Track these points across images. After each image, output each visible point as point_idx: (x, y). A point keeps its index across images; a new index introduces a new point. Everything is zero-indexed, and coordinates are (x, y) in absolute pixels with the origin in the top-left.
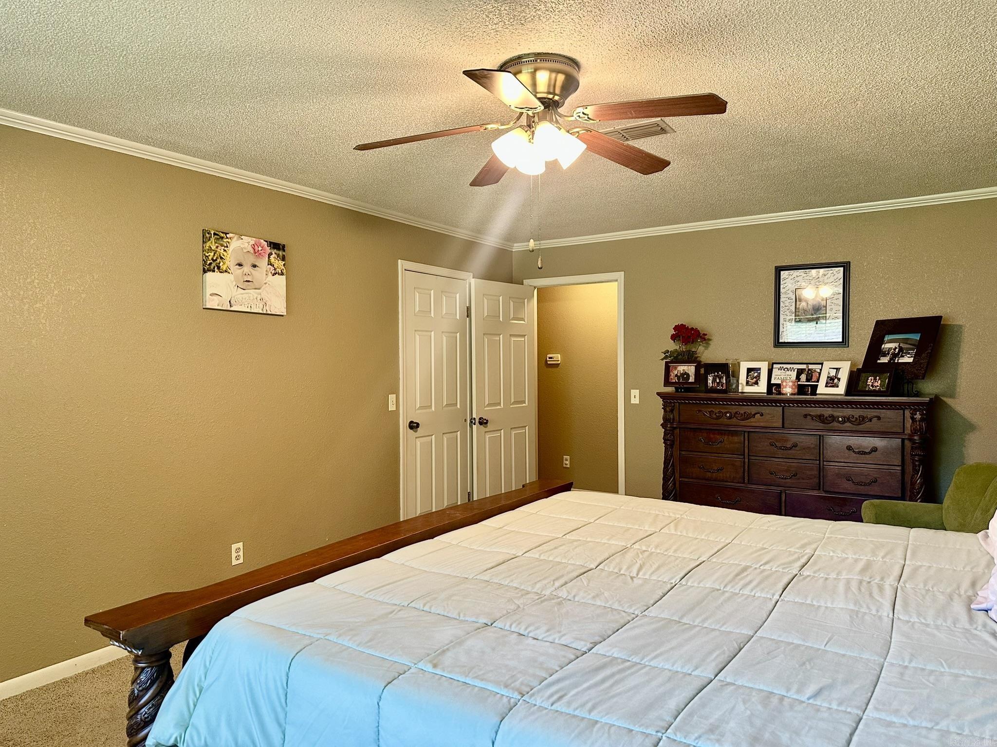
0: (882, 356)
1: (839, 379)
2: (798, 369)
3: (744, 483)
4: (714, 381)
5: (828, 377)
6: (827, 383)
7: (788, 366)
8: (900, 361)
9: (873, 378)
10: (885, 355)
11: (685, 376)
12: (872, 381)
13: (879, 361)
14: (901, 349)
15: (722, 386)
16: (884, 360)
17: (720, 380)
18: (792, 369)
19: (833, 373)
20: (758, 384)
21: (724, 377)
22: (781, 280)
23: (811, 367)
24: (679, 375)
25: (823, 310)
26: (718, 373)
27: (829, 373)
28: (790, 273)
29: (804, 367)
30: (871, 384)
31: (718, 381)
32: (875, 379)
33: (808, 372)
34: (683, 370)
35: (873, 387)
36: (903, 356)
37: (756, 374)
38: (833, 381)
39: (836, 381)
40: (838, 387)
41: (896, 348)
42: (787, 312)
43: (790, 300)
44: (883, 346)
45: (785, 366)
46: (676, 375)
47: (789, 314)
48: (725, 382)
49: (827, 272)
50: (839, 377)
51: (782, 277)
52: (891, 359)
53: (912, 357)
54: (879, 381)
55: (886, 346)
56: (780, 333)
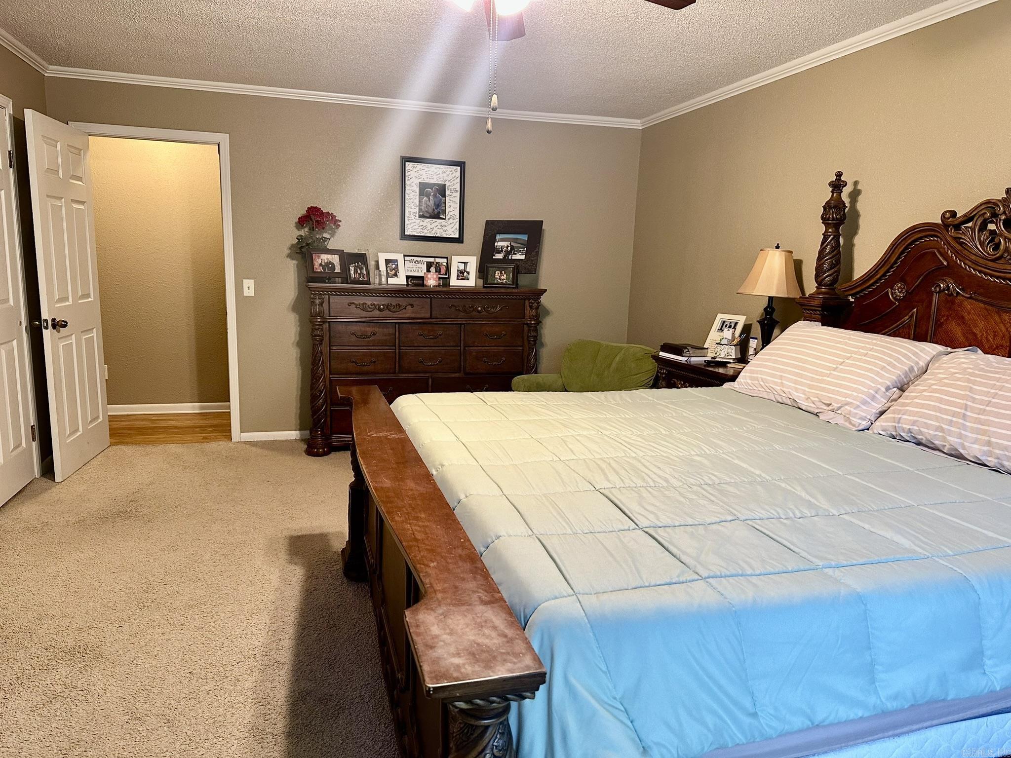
0: (496, 253)
1: (468, 273)
2: (427, 262)
3: (394, 373)
4: (355, 272)
5: (458, 271)
6: (458, 276)
7: (418, 259)
8: (513, 258)
9: (499, 272)
10: (499, 252)
11: (330, 266)
12: (499, 275)
13: (494, 257)
14: (513, 248)
15: (364, 277)
16: (499, 256)
17: (361, 271)
18: (422, 262)
19: (462, 267)
20: (397, 276)
21: (364, 268)
22: (406, 172)
23: (438, 260)
24: (323, 264)
25: (443, 206)
26: (358, 264)
27: (458, 267)
28: (414, 166)
29: (432, 260)
30: (498, 277)
31: (359, 272)
32: (501, 273)
33: (436, 265)
34: (327, 259)
35: (500, 280)
36: (516, 254)
37: (394, 266)
38: (463, 275)
39: (465, 274)
40: (468, 280)
41: (508, 247)
42: (412, 205)
43: (414, 193)
44: (496, 244)
45: (416, 259)
46: (321, 265)
47: (413, 207)
48: (365, 273)
49: (447, 169)
50: (468, 270)
51: (406, 169)
52: (505, 256)
53: (523, 254)
54: (505, 275)
55: (499, 244)
56: (406, 226)
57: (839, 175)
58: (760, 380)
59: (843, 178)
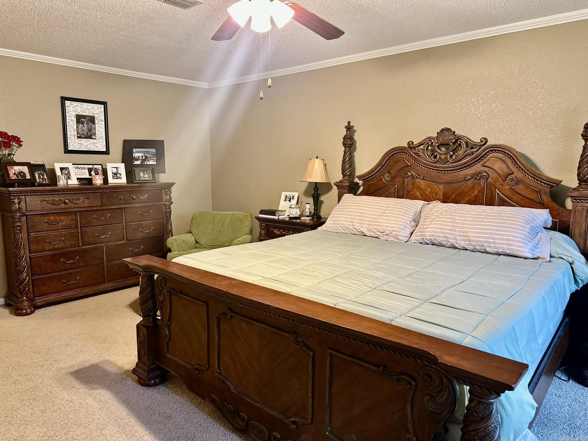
0: (135, 161)
1: (120, 174)
2: (88, 168)
3: (79, 246)
4: (39, 177)
5: (113, 173)
6: (113, 176)
7: (82, 166)
8: (148, 163)
9: (143, 173)
10: (137, 160)
11: (22, 174)
12: (143, 175)
13: (134, 163)
14: (146, 157)
15: (45, 181)
16: (138, 162)
17: (43, 177)
18: (84, 168)
19: (115, 170)
20: (70, 179)
21: (45, 174)
22: (66, 107)
23: (95, 166)
24: (16, 173)
25: (94, 131)
26: (40, 172)
27: (112, 171)
28: (71, 103)
29: (91, 166)
30: (143, 176)
31: (42, 177)
32: (144, 173)
33: (95, 170)
34: (19, 169)
35: (144, 178)
36: (149, 161)
37: (66, 172)
38: (117, 175)
39: (118, 175)
40: (121, 178)
41: (142, 157)
42: (72, 130)
43: (72, 122)
44: (134, 155)
45: (80, 166)
46: (15, 174)
47: (73, 131)
48: (46, 178)
49: (95, 106)
50: (119, 172)
51: (66, 105)
52: (142, 163)
53: (154, 161)
54: (147, 175)
55: (136, 155)
56: (68, 144)
57: (349, 123)
58: (340, 224)
59: (351, 124)
